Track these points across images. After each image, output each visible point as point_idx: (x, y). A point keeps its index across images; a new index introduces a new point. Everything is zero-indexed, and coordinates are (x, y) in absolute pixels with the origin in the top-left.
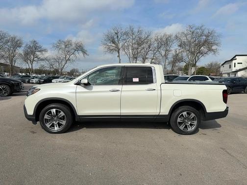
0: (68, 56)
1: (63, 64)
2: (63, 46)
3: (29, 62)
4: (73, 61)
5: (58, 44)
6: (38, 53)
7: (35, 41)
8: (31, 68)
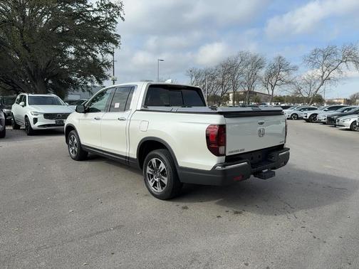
0: (327, 73)
1: (317, 87)
2: (321, 59)
3: (270, 87)
4: (336, 80)
5: (313, 56)
6: (283, 74)
7: (280, 57)
8: (271, 94)
